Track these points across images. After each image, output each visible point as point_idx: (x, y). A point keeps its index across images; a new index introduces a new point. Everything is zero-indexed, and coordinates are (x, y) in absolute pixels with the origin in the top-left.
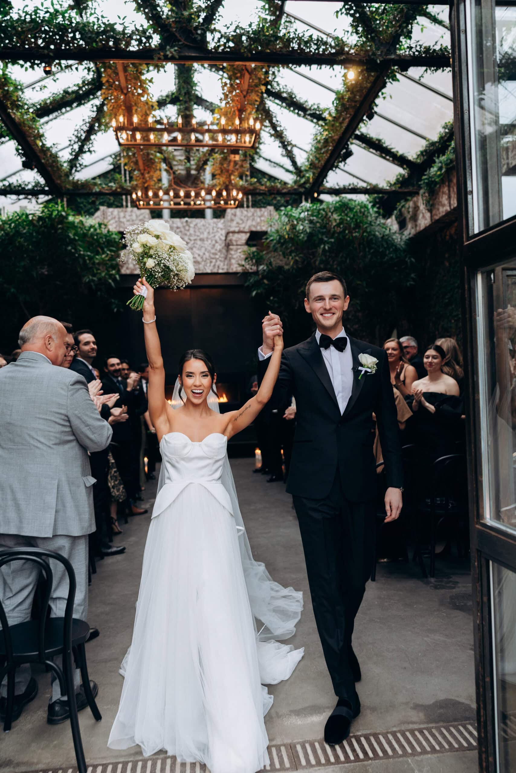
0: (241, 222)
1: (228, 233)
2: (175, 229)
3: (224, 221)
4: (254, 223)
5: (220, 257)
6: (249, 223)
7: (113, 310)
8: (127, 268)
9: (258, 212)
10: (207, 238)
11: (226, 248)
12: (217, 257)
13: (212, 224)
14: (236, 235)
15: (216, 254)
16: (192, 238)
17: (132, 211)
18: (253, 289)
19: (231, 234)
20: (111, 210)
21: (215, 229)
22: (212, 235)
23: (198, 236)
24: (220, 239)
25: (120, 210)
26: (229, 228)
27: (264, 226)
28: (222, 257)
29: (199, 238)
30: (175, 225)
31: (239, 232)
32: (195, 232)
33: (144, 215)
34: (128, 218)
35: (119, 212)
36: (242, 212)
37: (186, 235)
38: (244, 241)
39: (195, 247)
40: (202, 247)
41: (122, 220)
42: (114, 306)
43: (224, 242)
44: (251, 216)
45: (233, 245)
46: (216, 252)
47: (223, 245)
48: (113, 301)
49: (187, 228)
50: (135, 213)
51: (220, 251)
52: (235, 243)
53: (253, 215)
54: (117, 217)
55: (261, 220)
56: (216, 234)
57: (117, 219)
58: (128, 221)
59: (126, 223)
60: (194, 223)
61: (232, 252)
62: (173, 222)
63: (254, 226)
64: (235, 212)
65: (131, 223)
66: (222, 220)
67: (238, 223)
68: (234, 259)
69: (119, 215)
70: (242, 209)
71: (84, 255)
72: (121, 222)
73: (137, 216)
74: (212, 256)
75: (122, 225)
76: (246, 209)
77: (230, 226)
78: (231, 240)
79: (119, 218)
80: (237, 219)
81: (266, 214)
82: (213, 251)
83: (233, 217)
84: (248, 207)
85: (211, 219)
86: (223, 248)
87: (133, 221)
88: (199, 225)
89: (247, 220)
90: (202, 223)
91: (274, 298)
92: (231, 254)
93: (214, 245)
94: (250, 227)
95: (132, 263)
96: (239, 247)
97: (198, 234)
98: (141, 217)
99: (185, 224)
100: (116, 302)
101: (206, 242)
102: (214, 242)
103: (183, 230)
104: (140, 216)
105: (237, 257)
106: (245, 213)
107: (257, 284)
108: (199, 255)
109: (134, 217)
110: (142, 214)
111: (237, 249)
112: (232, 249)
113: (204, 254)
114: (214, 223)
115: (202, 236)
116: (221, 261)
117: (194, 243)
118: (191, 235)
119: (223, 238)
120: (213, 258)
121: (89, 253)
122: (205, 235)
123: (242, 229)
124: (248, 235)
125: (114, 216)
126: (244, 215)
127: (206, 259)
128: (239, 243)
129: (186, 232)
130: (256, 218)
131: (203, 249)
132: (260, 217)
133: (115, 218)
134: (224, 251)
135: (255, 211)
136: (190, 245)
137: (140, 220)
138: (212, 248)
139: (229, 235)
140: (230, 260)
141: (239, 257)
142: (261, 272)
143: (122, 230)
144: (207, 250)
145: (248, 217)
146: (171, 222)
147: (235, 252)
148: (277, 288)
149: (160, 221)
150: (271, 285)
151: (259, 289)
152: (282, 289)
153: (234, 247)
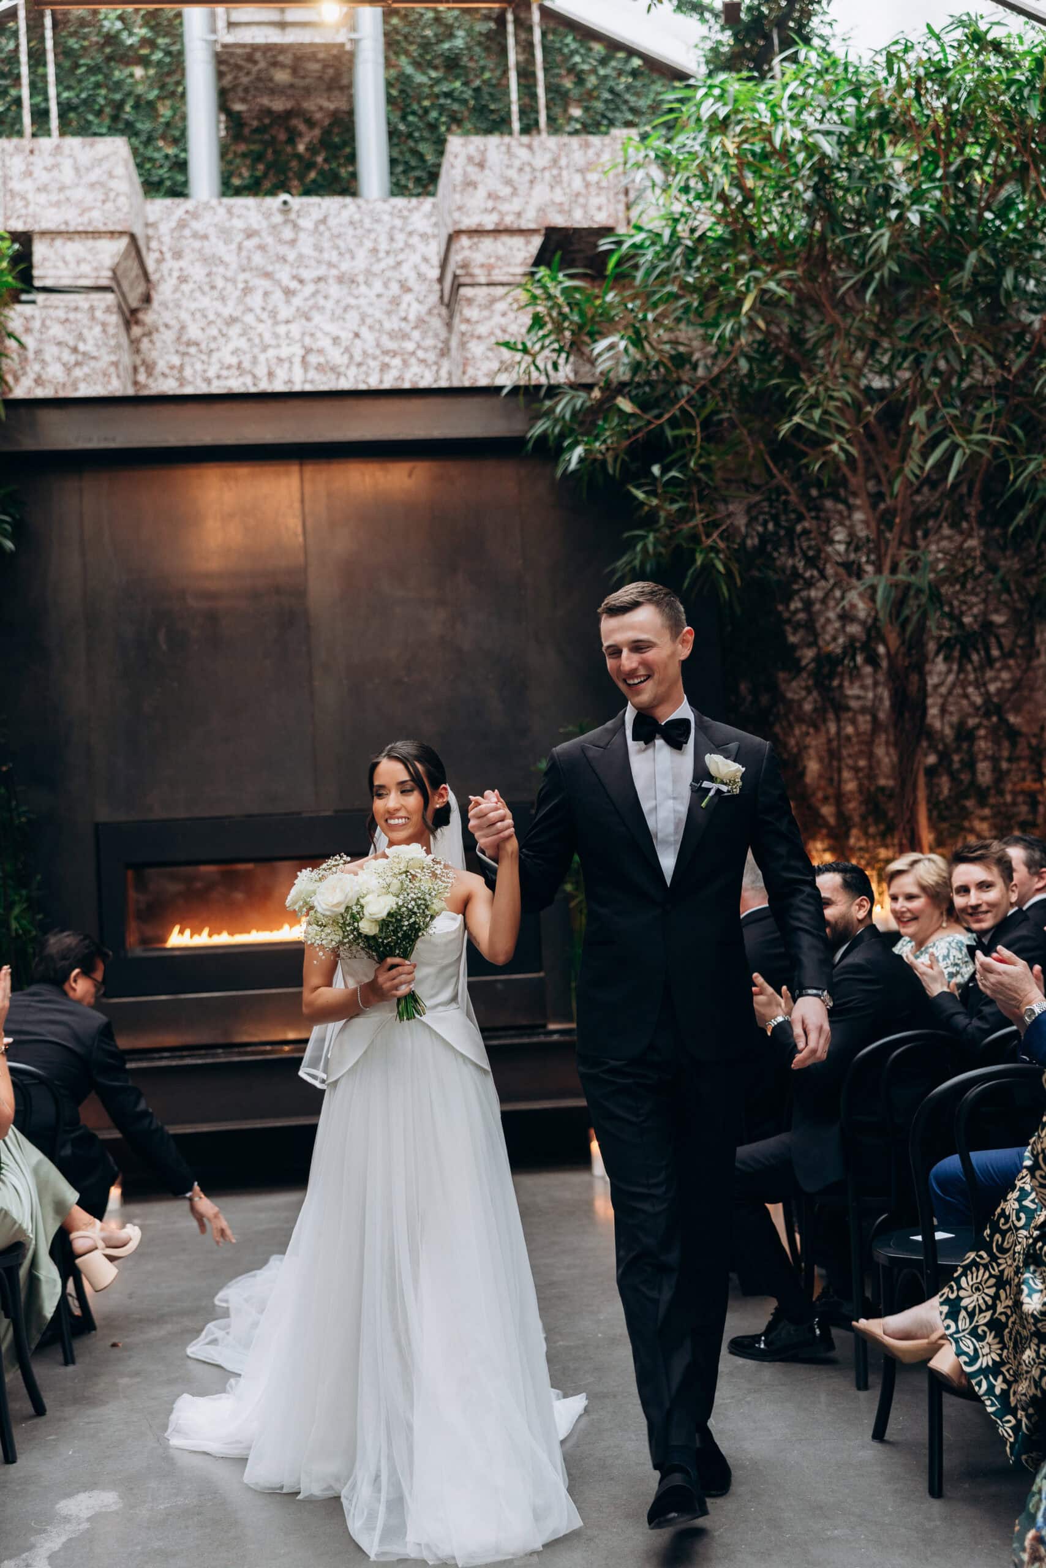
0: (505, 191)
1: (451, 238)
2: (239, 237)
3: (434, 206)
4: (558, 196)
5: (419, 346)
6: (541, 194)
8: (39, 381)
9: (575, 151)
10: (368, 272)
11: (444, 311)
12: (410, 346)
13: (386, 218)
14: (487, 244)
15: (405, 336)
16: (306, 274)
17: (57, 150)
18: (567, 443)
19: (465, 241)
21: (400, 238)
22: (391, 261)
23: (330, 265)
24: (421, 276)
25: (7, 143)
26: (457, 215)
27: (599, 208)
28: (426, 350)
29: (334, 272)
30: (238, 224)
31: (500, 231)
32: (319, 248)
33: (106, 166)
34: (43, 177)
36: (509, 152)
37: (284, 259)
38: (519, 270)
39: (320, 309)
40: (346, 309)
41: (16, 185)
43: (437, 287)
44: (544, 169)
45: (475, 285)
46: (406, 327)
47: (434, 298)
49: (288, 233)
50: (72, 157)
51: (420, 322)
52: (481, 276)
53: (555, 161)
55: (587, 184)
56: (401, 257)
59: (31, 196)
60: (316, 214)
61: (472, 313)
62: (229, 211)
63: (560, 208)
64: (483, 153)
65: (54, 197)
66: (428, 203)
67: (491, 196)
68: (480, 337)
69: (4, 166)
70: (507, 139)
72: (12, 194)
73: (77, 169)
74: (391, 345)
75: (18, 203)
76: (525, 139)
77: (460, 207)
78: (465, 265)
79: (5, 178)
80: (489, 181)
81: (607, 158)
82: (392, 324)
83: (472, 171)
84: (529, 128)
85: (385, 201)
86: (430, 312)
87: (62, 189)
88: (332, 222)
89: (532, 182)
90: (345, 215)
92: (467, 321)
93: (395, 301)
94: (541, 210)
95: (59, 359)
96: (500, 291)
97: (334, 257)
98: (95, 174)
99: (278, 218)
101: (363, 289)
102: (395, 288)
103: (269, 240)
104: (89, 169)
105: (492, 333)
106: (522, 153)
107: (584, 424)
108: (336, 340)
109: (67, 174)
110: (98, 161)
111: (493, 301)
112: (470, 301)
113: (357, 335)
114: (396, 213)
115: (345, 266)
116: (422, 361)
117: (314, 294)
118: (301, 256)
119: (435, 273)
120: (395, 354)
122: (361, 261)
123: (509, 221)
124: (537, 241)
126: (517, 163)
127: (365, 353)
128: (498, 277)
129: (283, 250)
130: (565, 175)
131: (353, 317)
132: (583, 170)
134: (436, 323)
135: (564, 148)
136: (297, 301)
137: (92, 186)
138: (389, 313)
139: (455, 246)
140: (463, 345)
141: (498, 333)
142: (603, 365)
143: (19, 226)
144: (369, 321)
145: (534, 170)
146: (221, 211)
147: (486, 313)
148: (669, 433)
149: (179, 208)
150: (649, 422)
151: (596, 438)
152: (696, 432)
153: (481, 293)
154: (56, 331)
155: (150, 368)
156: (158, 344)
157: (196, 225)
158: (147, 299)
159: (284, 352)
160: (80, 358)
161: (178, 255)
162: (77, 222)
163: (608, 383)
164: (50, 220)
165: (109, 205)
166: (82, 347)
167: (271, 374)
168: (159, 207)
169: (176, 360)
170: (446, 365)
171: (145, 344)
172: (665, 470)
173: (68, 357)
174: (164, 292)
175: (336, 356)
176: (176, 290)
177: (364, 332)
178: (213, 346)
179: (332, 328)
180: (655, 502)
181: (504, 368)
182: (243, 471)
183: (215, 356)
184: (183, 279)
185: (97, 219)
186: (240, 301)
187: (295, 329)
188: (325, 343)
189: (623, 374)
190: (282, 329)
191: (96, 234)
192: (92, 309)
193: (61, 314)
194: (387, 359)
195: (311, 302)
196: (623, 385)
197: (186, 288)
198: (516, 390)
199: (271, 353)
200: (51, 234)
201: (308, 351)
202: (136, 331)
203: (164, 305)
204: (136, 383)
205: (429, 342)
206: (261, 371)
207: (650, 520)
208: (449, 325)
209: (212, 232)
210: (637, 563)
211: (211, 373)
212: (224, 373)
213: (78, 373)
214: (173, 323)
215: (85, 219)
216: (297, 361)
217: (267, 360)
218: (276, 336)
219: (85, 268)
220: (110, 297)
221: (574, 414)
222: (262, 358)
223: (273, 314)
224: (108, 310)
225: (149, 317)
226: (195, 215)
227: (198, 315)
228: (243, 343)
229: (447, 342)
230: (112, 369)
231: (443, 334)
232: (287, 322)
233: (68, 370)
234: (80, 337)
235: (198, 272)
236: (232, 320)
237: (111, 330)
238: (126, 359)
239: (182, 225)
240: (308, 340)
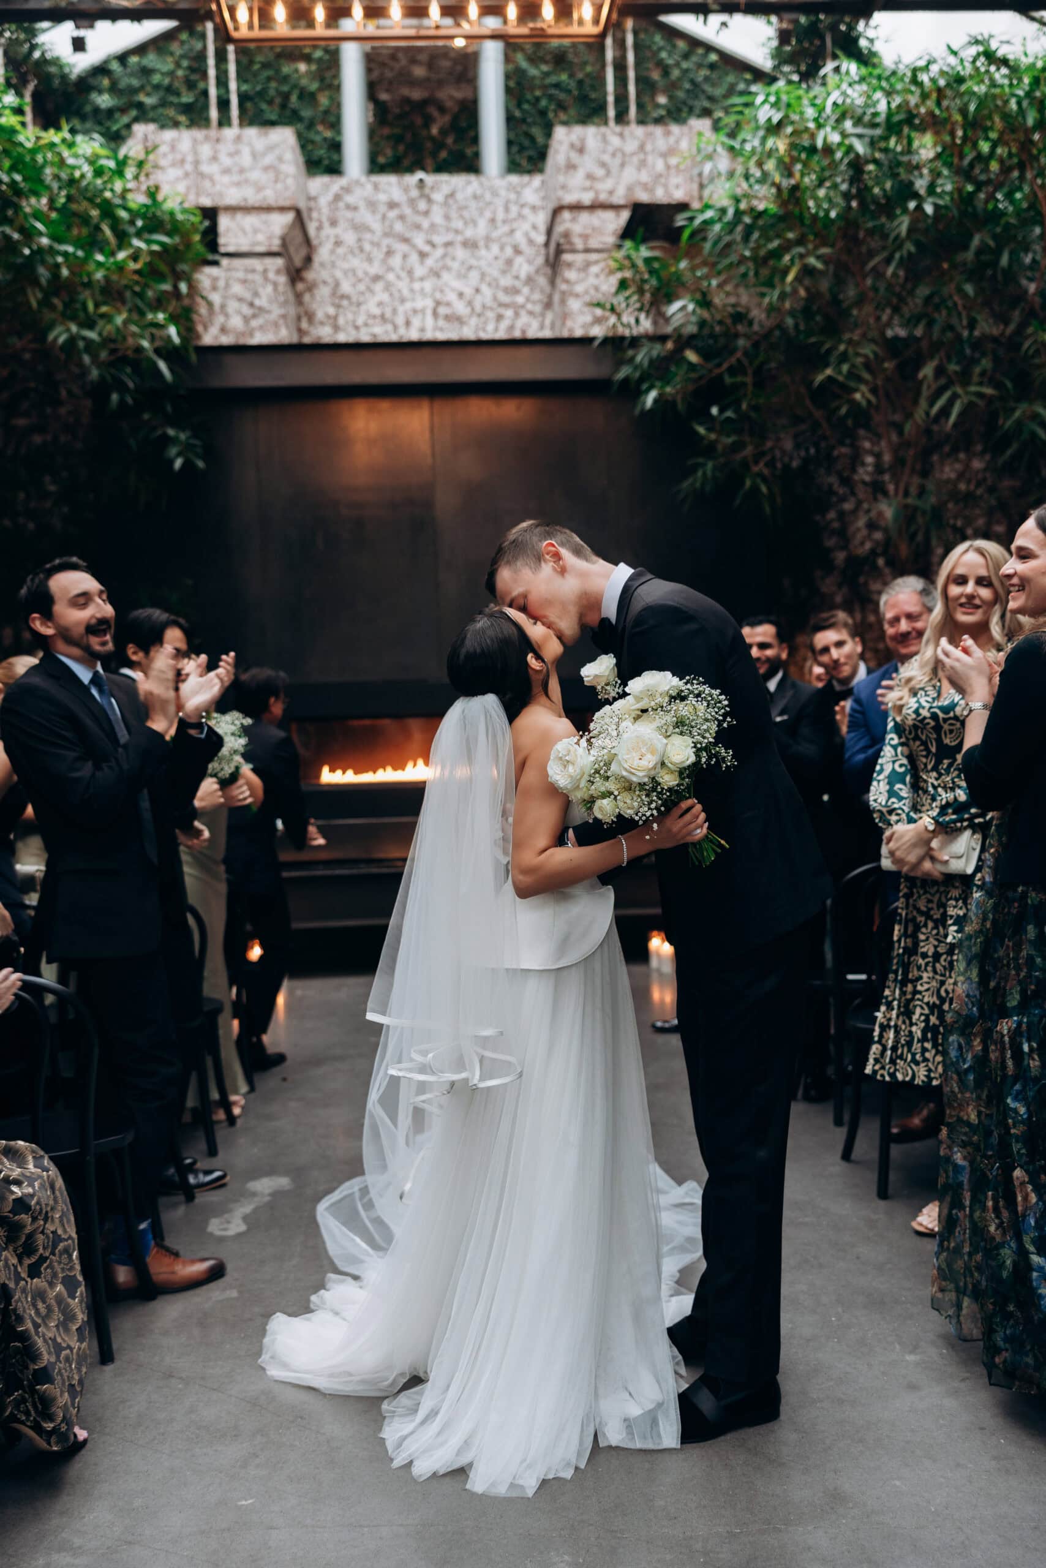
0: (600, 172)
1: (557, 211)
2: (383, 208)
3: (543, 182)
4: (644, 177)
5: (528, 300)
6: (630, 175)
7: (171, 462)
8: (223, 330)
9: (659, 137)
10: (488, 239)
11: (549, 271)
12: (520, 300)
13: (503, 193)
14: (584, 217)
15: (516, 291)
16: (438, 239)
17: (238, 139)
18: (645, 386)
19: (566, 215)
20: (169, 135)
21: (514, 209)
22: (506, 229)
23: (457, 232)
24: (531, 242)
25: (198, 134)
26: (560, 193)
27: (677, 187)
28: (534, 303)
29: (459, 238)
30: (382, 197)
31: (596, 206)
32: (447, 217)
33: (277, 152)
34: (226, 161)
35: (195, 141)
36: (604, 139)
37: (418, 227)
38: (611, 240)
39: (448, 269)
40: (470, 268)
41: (205, 168)
42: (173, 451)
43: (543, 251)
44: (633, 154)
45: (574, 251)
46: (518, 284)
47: (540, 260)
48: (171, 432)
49: (422, 205)
50: (250, 144)
51: (529, 280)
52: (579, 244)
53: (642, 148)
54: (190, 158)
55: (668, 167)
56: (515, 225)
57: (189, 167)
58: (227, 171)
59: (217, 177)
60: (446, 189)
61: (571, 275)
62: (376, 187)
63: (645, 187)
64: (583, 141)
65: (236, 178)
66: (537, 180)
67: (590, 177)
68: (577, 296)
69: (196, 153)
70: (603, 129)
71: (51, 251)
72: (202, 175)
73: (254, 155)
74: (504, 298)
75: (207, 184)
76: (618, 129)
77: (564, 187)
78: (567, 235)
79: (197, 163)
80: (587, 164)
81: (684, 145)
82: (506, 281)
83: (574, 155)
84: (621, 118)
85: (502, 176)
86: (537, 271)
87: (242, 171)
88: (460, 196)
89: (623, 165)
90: (470, 190)
91: (722, 411)
92: (567, 281)
93: (509, 262)
94: (630, 189)
95: (239, 312)
96: (594, 257)
97: (459, 224)
98: (269, 159)
99: (415, 193)
100: (183, 436)
101: (483, 252)
102: (509, 251)
103: (408, 211)
104: (264, 154)
105: (586, 292)
106: (615, 141)
107: (659, 370)
108: (461, 295)
109: (246, 159)
110: (271, 148)
111: (588, 264)
112: (569, 265)
113: (477, 291)
114: (511, 188)
115: (469, 233)
116: (531, 313)
117: (444, 256)
118: (433, 226)
119: (541, 239)
120: (506, 306)
121: (70, 249)
122: (482, 228)
123: (603, 197)
124: (625, 215)
125: (179, 157)
126: (610, 149)
127: (484, 307)
128: (593, 243)
129: (419, 219)
130: (650, 159)
131: (474, 275)
132: (664, 155)
133: (183, 161)
134: (542, 281)
135: (650, 135)
136: (430, 262)
137: (266, 169)
138: (504, 272)
139: (558, 219)
140: (563, 302)
141: (592, 292)
142: (676, 322)
143: (207, 202)
144: (488, 279)
145: (624, 154)
146: (369, 187)
147: (582, 275)
148: (728, 380)
149: (335, 184)
150: (710, 371)
151: (668, 383)
152: (749, 380)
153: (578, 259)
154: (237, 289)
155: (310, 317)
156: (318, 298)
157: (350, 199)
158: (308, 260)
159: (419, 304)
160: (256, 311)
161: (334, 223)
162: (252, 197)
163: (680, 336)
164: (232, 197)
165: (279, 186)
166: (257, 302)
167: (408, 323)
168: (319, 184)
169: (331, 311)
170: (549, 317)
171: (307, 298)
172: (721, 411)
173: (246, 310)
174: (323, 254)
175: (460, 308)
176: (332, 252)
177: (484, 288)
178: (361, 299)
179: (457, 284)
180: (713, 436)
181: (598, 321)
182: (385, 404)
183: (363, 308)
184: (338, 243)
185: (270, 196)
186: (384, 261)
187: (428, 285)
188: (452, 297)
189: (692, 329)
190: (417, 286)
191: (269, 209)
192: (265, 271)
193: (240, 275)
194: (502, 311)
195: (440, 264)
196: (692, 337)
197: (340, 251)
198: (607, 341)
199: (408, 305)
200: (233, 209)
201: (438, 303)
202: (300, 286)
203: (322, 265)
204: (300, 331)
205: (537, 296)
206: (400, 320)
207: (710, 450)
208: (552, 282)
209: (362, 205)
210: (698, 485)
211: (360, 321)
212: (370, 322)
213: (254, 323)
214: (330, 280)
215: (260, 197)
216: (429, 312)
217: (406, 313)
218: (412, 291)
219: (260, 237)
220: (279, 262)
221: (651, 362)
222: (401, 309)
223: (410, 273)
224: (278, 272)
225: (310, 275)
226: (347, 190)
227: (350, 274)
228: (385, 297)
229: (550, 297)
230: (281, 322)
231: (548, 289)
232: (422, 279)
233: (246, 320)
234: (256, 294)
235: (350, 238)
236: (377, 278)
237: (281, 288)
238: (292, 311)
239: (337, 198)
240: (438, 295)
